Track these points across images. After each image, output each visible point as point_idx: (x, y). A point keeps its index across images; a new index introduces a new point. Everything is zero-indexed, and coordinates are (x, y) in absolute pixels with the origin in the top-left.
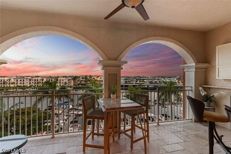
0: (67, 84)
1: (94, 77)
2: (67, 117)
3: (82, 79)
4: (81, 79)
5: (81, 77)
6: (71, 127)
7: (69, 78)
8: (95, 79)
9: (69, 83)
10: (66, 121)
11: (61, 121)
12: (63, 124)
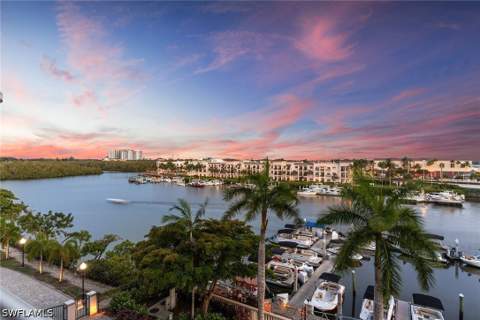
0: (337, 178)
1: (416, 162)
2: (320, 259)
3: (380, 169)
4: (376, 167)
5: (377, 162)
6: (323, 288)
7: (342, 164)
8: (423, 168)
9: (342, 175)
10: (315, 268)
11: (304, 266)
12: (305, 274)
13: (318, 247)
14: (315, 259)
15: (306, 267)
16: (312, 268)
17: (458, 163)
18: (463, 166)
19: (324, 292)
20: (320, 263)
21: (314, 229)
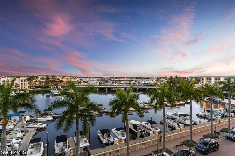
0: (19, 86)
1: (58, 77)
2: (23, 133)
3: (41, 80)
4: (39, 80)
5: (40, 77)
6: (32, 148)
7: (21, 78)
8: (60, 80)
9: (22, 85)
10: (22, 139)
11: (14, 141)
12: (17, 145)
13: (19, 127)
14: (20, 134)
15: (16, 141)
16: (20, 140)
17: (73, 77)
18: (74, 79)
19: (33, 150)
20: (24, 135)
21: (13, 118)
